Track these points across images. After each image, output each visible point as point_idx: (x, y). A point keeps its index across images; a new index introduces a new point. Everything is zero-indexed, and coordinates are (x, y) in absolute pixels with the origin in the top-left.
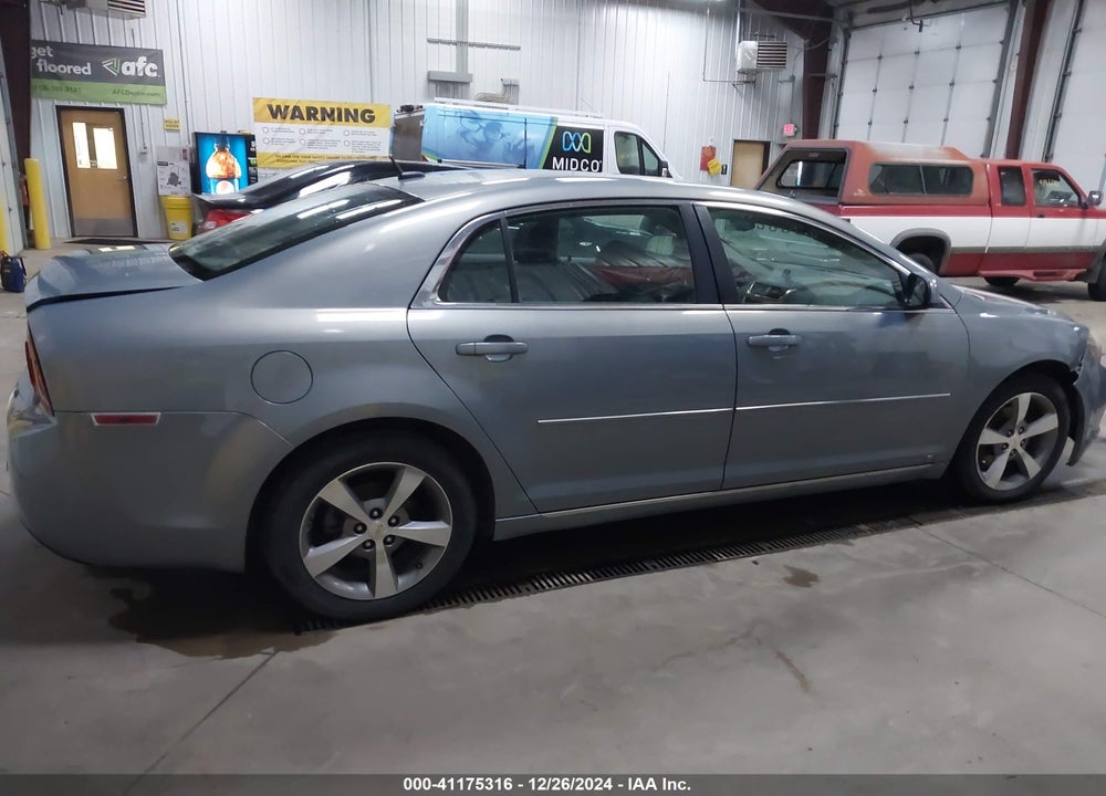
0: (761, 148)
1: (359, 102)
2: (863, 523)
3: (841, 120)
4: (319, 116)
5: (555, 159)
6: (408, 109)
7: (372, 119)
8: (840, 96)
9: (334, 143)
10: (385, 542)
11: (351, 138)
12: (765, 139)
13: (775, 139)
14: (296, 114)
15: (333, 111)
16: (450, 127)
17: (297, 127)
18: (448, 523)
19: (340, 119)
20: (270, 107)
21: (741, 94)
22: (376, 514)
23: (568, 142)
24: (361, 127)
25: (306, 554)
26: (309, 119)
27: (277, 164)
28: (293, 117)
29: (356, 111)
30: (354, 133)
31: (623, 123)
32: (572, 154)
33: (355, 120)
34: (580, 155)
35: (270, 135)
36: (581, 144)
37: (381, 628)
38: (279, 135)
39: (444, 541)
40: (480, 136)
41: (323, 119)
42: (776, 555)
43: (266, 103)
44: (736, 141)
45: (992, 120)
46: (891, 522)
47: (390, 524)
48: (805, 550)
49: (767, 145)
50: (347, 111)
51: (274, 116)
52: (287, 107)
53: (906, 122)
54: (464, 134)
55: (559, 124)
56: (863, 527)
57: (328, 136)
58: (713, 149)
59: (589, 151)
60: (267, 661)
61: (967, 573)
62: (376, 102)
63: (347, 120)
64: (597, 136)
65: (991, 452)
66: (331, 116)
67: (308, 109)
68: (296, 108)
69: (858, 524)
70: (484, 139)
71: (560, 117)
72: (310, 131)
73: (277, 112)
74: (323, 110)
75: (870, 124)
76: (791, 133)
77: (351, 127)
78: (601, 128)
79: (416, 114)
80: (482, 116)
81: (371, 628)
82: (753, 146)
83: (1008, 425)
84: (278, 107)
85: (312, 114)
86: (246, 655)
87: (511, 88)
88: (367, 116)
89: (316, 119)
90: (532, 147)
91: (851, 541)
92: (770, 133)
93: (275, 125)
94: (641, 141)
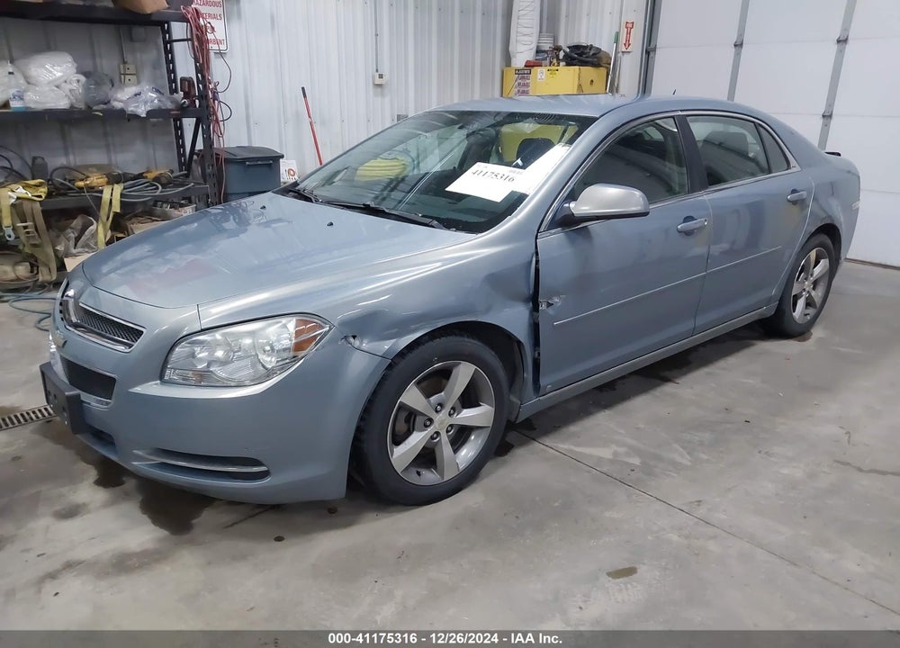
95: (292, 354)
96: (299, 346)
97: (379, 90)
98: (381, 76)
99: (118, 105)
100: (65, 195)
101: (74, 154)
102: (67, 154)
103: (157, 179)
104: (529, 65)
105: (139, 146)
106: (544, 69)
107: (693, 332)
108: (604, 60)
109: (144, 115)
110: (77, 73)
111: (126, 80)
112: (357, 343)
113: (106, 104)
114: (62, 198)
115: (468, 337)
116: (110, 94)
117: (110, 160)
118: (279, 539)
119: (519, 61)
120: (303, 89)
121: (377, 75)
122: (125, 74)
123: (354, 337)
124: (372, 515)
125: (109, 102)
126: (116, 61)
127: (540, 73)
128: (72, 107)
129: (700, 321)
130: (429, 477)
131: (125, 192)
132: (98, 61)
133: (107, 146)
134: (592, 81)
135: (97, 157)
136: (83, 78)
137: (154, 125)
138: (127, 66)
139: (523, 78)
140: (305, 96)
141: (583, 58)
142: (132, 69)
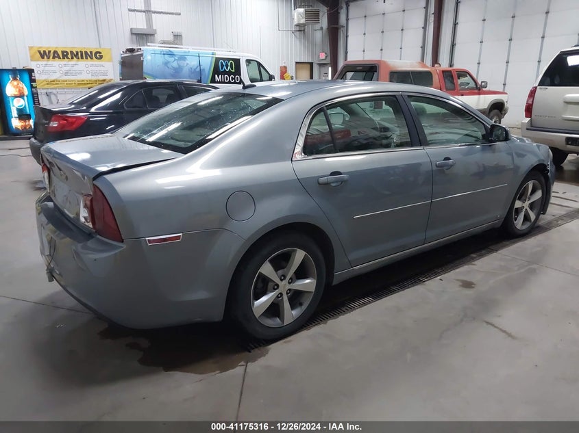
0: (309, 66)
1: (92, 46)
2: (472, 253)
3: (349, 50)
4: (69, 56)
5: (216, 76)
6: (131, 50)
7: (101, 57)
8: (347, 37)
9: (80, 72)
10: (287, 293)
11: (90, 69)
12: (311, 61)
13: (315, 61)
14: (56, 55)
15: (77, 53)
16: (160, 60)
17: (57, 63)
18: (314, 279)
19: (82, 58)
20: (40, 52)
21: (296, 37)
22: (283, 277)
23: (222, 66)
24: (96, 62)
25: (253, 305)
26: (64, 58)
27: (46, 86)
28: (54, 57)
29: (91, 52)
30: (92, 66)
31: (249, 55)
32: (224, 73)
33: (92, 58)
34: (229, 73)
35: (41, 69)
36: (229, 67)
37: (289, 341)
38: (47, 69)
39: (313, 289)
40: (175, 64)
41: (72, 58)
42: (446, 274)
43: (36, 49)
44: (296, 63)
45: (423, 47)
46: (483, 252)
47: (289, 283)
48: (457, 270)
49: (311, 64)
50: (86, 52)
51: (43, 57)
52: (49, 52)
53: (382, 50)
54: (166, 64)
55: (217, 56)
56: (473, 255)
57: (76, 68)
58: (285, 67)
59: (233, 71)
60: (246, 369)
61: (533, 271)
62: (102, 47)
63: (87, 58)
64: (237, 62)
65: (518, 211)
66: (76, 55)
67: (63, 52)
68: (55, 52)
69: (470, 254)
70: (177, 66)
71: (217, 53)
72: (65, 65)
73: (44, 55)
74: (72, 52)
75: (364, 51)
76: (324, 58)
77: (89, 62)
78: (238, 58)
79: (136, 53)
80: (175, 53)
81: (285, 342)
82: (305, 65)
83: (523, 198)
84: (44, 51)
85: (65, 55)
86: (233, 368)
87: (178, 37)
88: (98, 56)
89: (68, 58)
90: (204, 70)
91: (473, 263)
92: (313, 58)
93: (44, 62)
94: (259, 65)
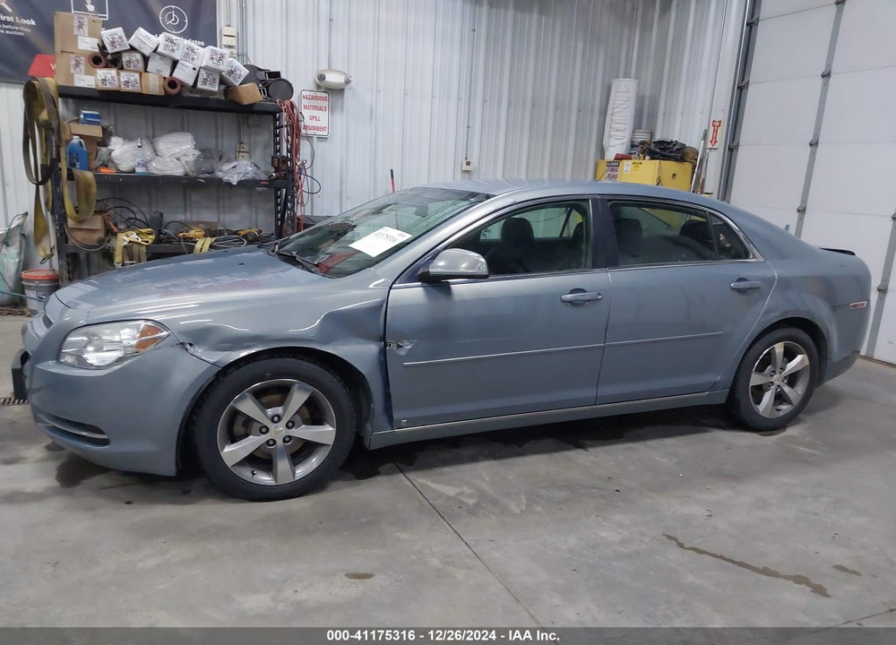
95: (134, 350)
96: (142, 345)
97: (467, 175)
98: (468, 164)
99: (220, 174)
100: (171, 242)
101: (191, 212)
102: (185, 212)
103: (245, 236)
104: (619, 158)
105: (244, 209)
106: (630, 162)
107: (596, 401)
108: (691, 155)
109: (235, 184)
110: (195, 149)
111: (241, 157)
112: (191, 350)
113: (210, 173)
114: (167, 245)
115: (309, 361)
116: (215, 166)
117: (219, 219)
118: (128, 503)
119: (610, 156)
120: (392, 170)
121: (465, 162)
122: (239, 152)
123: (191, 345)
124: (210, 501)
125: (213, 172)
126: (234, 142)
127: (626, 166)
128: (186, 174)
129: (605, 391)
130: (264, 479)
131: (215, 244)
132: (220, 141)
133: (218, 208)
134: (674, 175)
135: (209, 216)
136: (197, 153)
137: (259, 193)
138: (242, 145)
139: (612, 170)
140: (392, 177)
141: (666, 153)
142: (246, 149)
